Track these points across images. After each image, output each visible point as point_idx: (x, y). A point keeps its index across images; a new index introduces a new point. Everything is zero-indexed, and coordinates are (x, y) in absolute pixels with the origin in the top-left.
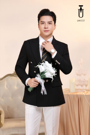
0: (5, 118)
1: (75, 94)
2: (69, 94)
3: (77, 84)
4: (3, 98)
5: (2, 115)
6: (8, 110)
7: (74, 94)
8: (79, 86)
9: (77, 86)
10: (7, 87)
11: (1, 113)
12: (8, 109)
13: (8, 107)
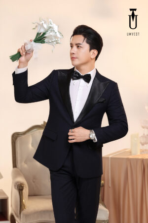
0: (29, 196)
1: (140, 157)
2: (131, 157)
3: (142, 142)
4: (26, 164)
5: (24, 191)
6: (34, 182)
7: (137, 157)
8: (145, 145)
9: (143, 144)
10: (32, 146)
11: (23, 187)
12: (34, 180)
13: (35, 178)
